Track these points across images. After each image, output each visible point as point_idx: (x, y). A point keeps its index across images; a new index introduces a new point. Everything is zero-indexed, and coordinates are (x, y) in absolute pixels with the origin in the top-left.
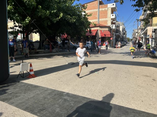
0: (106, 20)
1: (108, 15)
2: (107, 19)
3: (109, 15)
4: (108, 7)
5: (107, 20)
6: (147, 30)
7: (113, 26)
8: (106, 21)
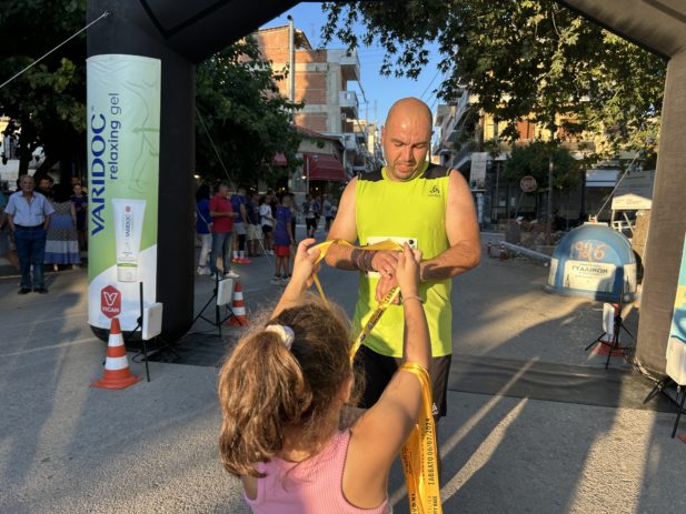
0: (320, 114)
1: (328, 93)
2: (323, 106)
3: (334, 96)
4: (328, 60)
5: (325, 114)
6: (469, 163)
7: (347, 138)
8: (323, 118)
